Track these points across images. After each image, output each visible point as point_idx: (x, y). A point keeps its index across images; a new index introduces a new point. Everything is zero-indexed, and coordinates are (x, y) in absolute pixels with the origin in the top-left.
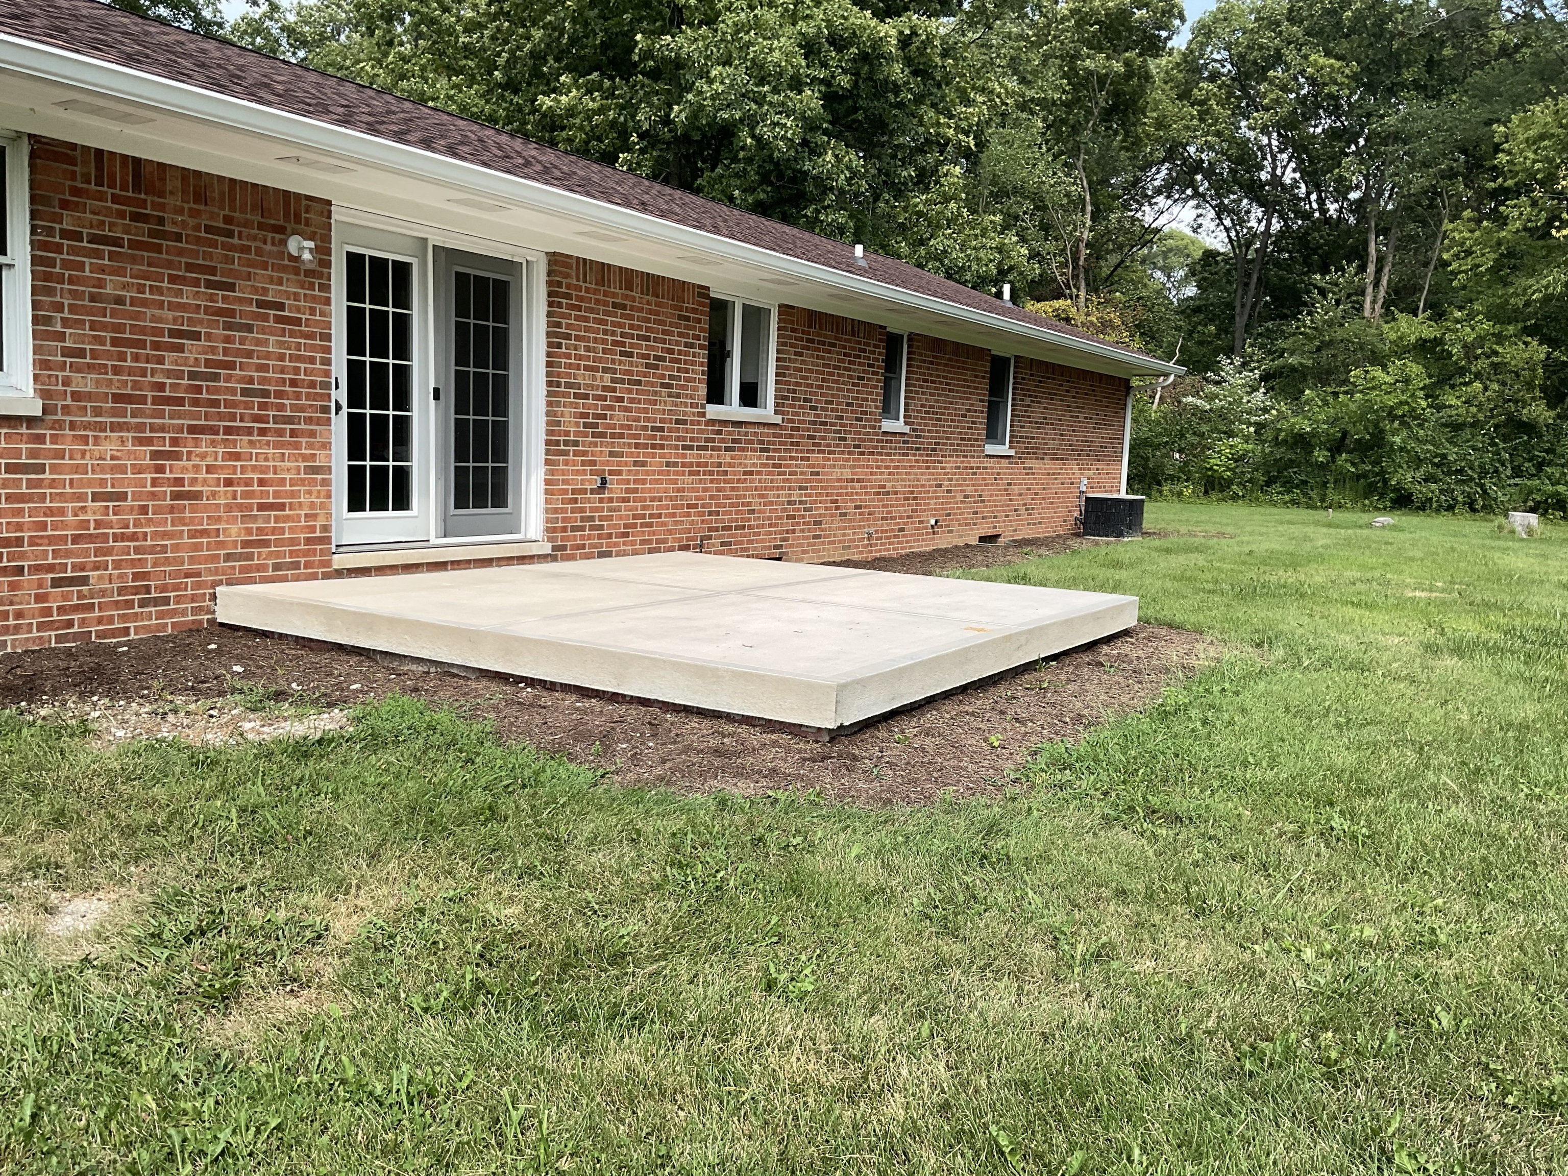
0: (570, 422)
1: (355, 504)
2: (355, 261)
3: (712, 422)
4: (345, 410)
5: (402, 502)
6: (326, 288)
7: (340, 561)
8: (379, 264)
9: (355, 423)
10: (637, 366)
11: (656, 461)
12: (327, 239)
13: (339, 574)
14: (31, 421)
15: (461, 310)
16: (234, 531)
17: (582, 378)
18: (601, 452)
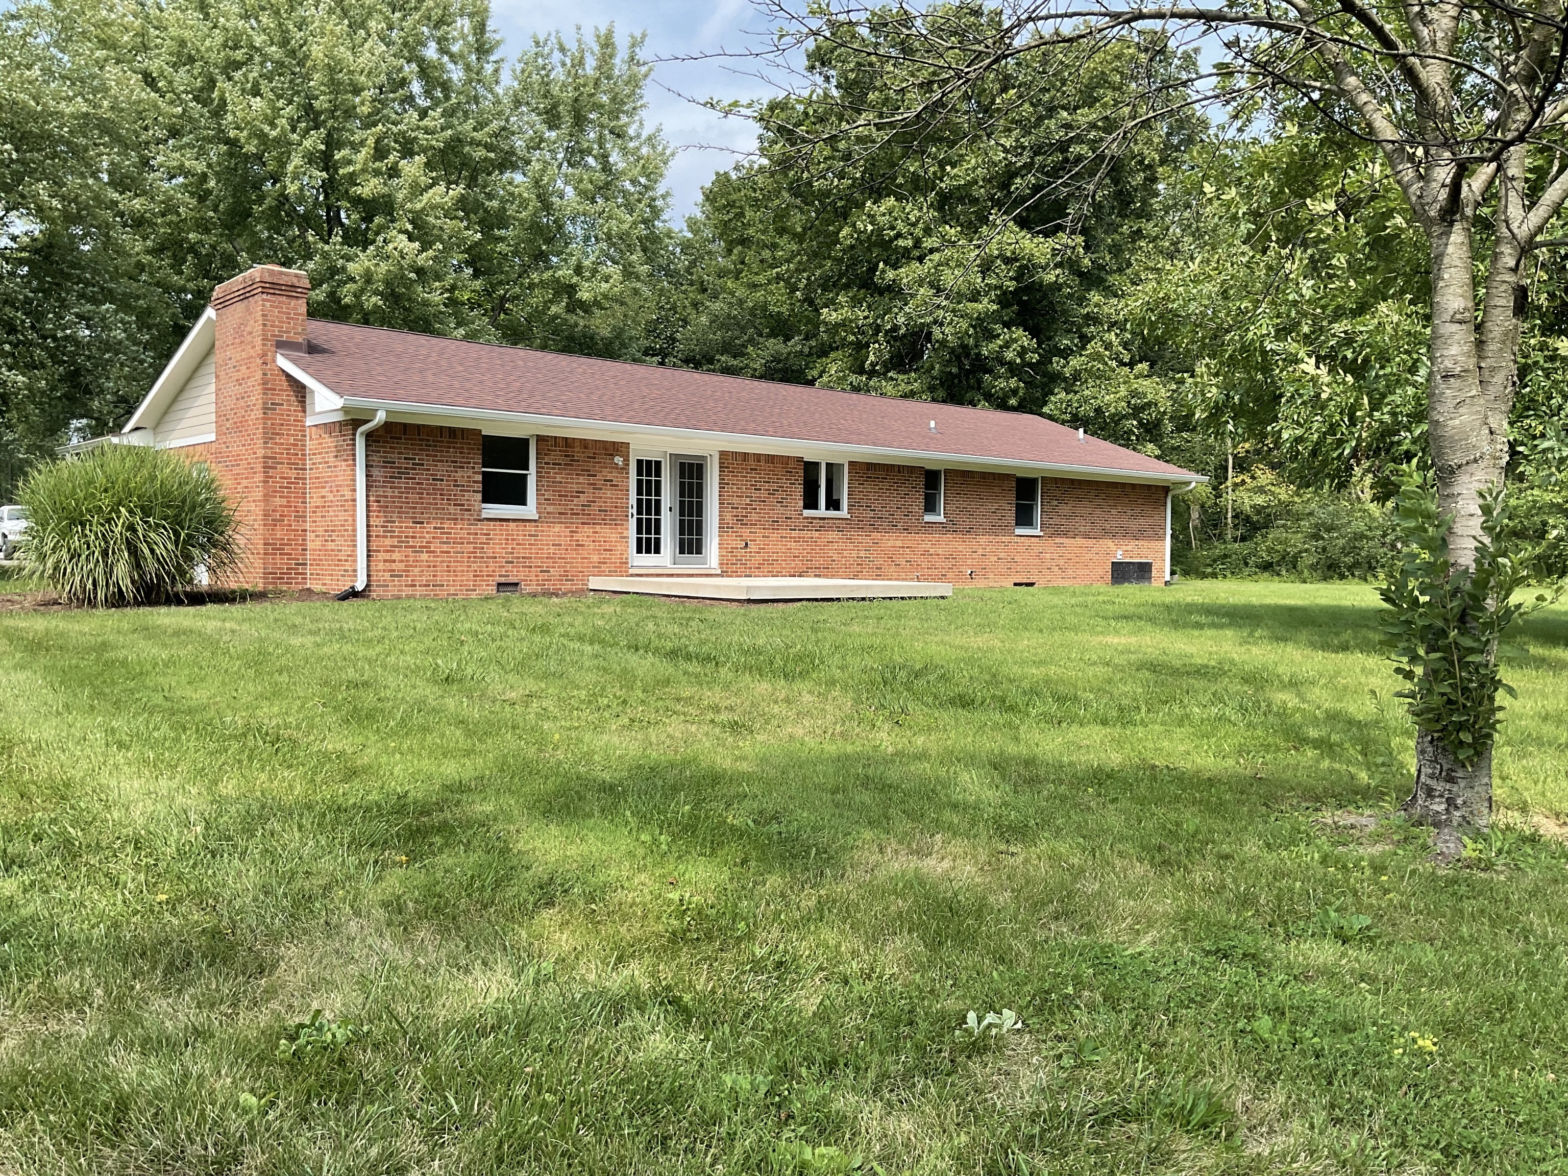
0: (728, 517)
1: (639, 551)
2: (640, 462)
3: (807, 518)
4: (635, 516)
5: (657, 551)
6: (627, 473)
7: (631, 571)
8: (649, 463)
9: (639, 521)
10: (763, 494)
11: (775, 536)
12: (628, 456)
13: (632, 575)
14: (535, 521)
15: (682, 475)
16: (595, 558)
17: (735, 500)
18: (746, 532)
